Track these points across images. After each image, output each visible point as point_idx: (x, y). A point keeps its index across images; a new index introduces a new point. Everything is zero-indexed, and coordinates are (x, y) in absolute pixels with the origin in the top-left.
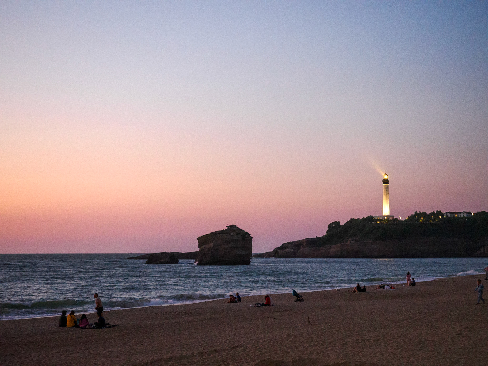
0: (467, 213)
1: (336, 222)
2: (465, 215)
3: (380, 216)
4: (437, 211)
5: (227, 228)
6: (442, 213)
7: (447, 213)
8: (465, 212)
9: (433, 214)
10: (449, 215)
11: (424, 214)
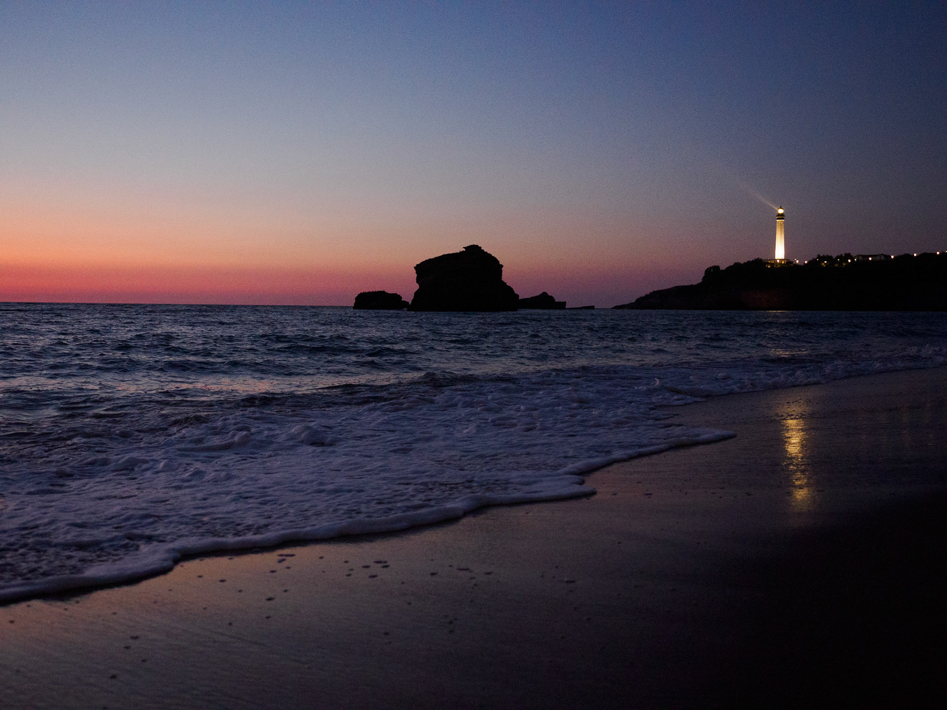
0: (885, 256)
1: (715, 266)
2: (883, 258)
3: (772, 260)
4: (846, 254)
5: (464, 250)
6: (852, 256)
7: (858, 256)
8: (882, 254)
9: (840, 257)
10: (861, 258)
11: (828, 258)
